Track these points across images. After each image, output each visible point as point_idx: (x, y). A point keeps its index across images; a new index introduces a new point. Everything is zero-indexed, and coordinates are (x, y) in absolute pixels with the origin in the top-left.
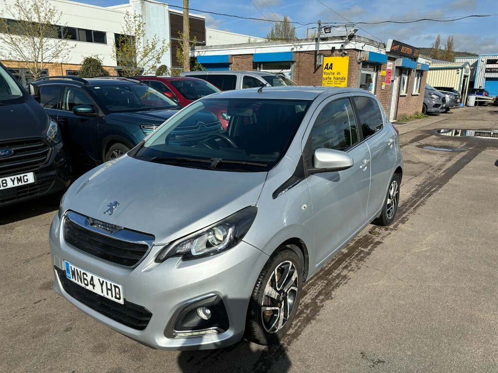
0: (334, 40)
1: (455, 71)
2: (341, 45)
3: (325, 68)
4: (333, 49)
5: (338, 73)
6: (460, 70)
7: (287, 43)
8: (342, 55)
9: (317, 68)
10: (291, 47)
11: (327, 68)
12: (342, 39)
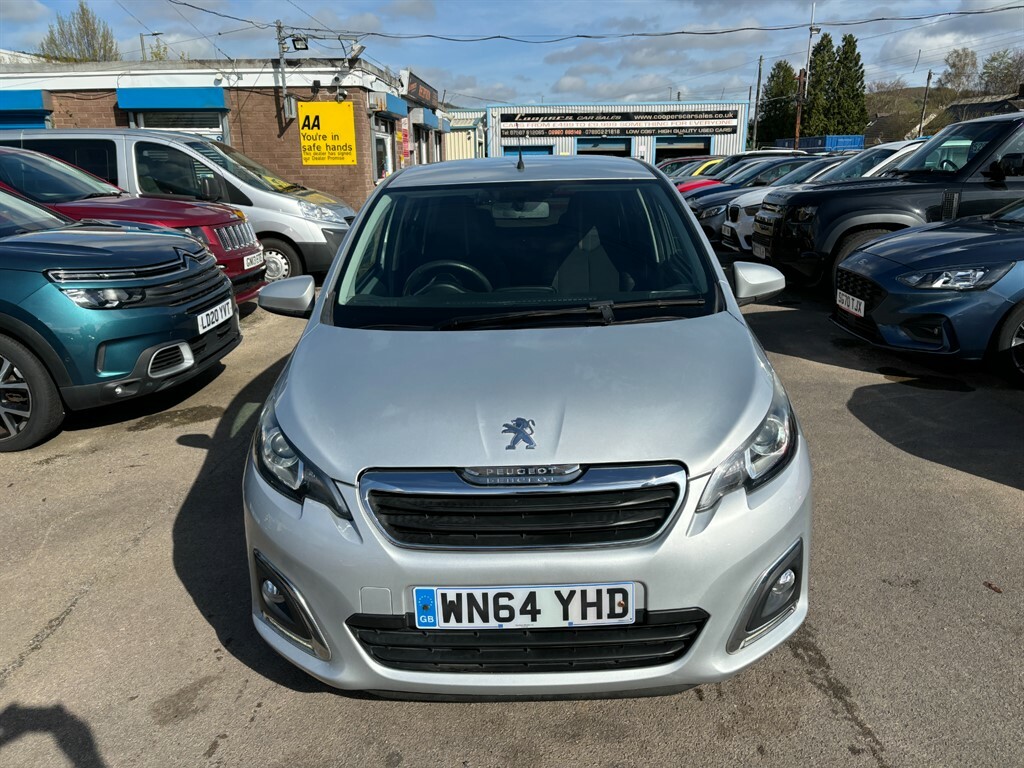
0: (316, 66)
1: (464, 133)
2: (332, 77)
3: (304, 125)
4: (316, 86)
5: (335, 137)
6: (472, 134)
7: (202, 68)
8: (336, 99)
9: (285, 125)
10: (214, 77)
11: (308, 126)
12: (333, 66)
